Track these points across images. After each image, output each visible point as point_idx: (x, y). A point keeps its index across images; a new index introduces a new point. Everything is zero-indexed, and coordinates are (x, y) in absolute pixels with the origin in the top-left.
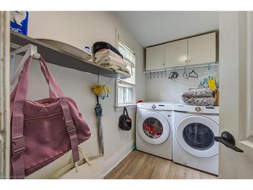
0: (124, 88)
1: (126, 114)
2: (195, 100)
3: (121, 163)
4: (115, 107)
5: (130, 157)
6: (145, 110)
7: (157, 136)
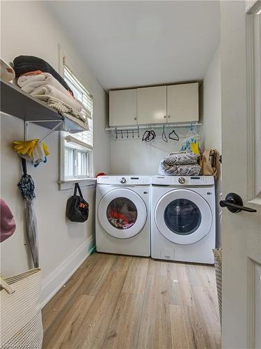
0: (74, 150)
1: (78, 194)
2: (179, 169)
3: (71, 279)
4: (60, 183)
5: (87, 266)
6: (110, 187)
7: (128, 225)
